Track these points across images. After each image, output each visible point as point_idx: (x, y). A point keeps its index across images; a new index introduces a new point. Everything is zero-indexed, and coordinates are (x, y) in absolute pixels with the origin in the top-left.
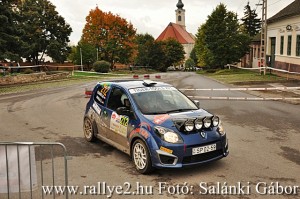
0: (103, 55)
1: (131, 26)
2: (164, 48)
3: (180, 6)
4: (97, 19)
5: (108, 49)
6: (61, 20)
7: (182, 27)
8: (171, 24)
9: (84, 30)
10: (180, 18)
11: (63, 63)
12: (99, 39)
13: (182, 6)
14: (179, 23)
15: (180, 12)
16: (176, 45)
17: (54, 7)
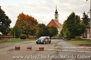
0: (24, 32)
1: (36, 20)
2: (49, 30)
3: (56, 13)
4: (22, 17)
5: (26, 29)
6: (7, 18)
7: (57, 21)
8: (52, 20)
9: (16, 22)
10: (56, 18)
11: (7, 35)
12: (23, 25)
13: (57, 13)
14: (56, 19)
15: (56, 15)
16: (55, 28)
17: (4, 12)
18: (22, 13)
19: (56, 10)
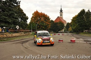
0: (38, 27)
3: (61, 11)
4: (37, 15)
6: (25, 15)
7: (62, 18)
8: (58, 17)
9: (31, 18)
10: (61, 15)
12: (37, 21)
14: (61, 17)
15: (61, 13)
16: (62, 24)
17: (23, 10)
18: (37, 11)
19: (61, 9)
